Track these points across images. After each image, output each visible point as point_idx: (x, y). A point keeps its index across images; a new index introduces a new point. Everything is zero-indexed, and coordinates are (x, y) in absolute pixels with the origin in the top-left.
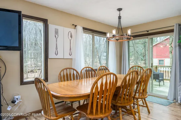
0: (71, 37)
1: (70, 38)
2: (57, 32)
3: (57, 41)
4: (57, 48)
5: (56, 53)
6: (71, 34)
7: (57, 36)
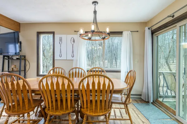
0: (74, 41)
1: (73, 43)
2: (61, 40)
3: (61, 46)
4: (61, 52)
5: (60, 55)
6: (74, 39)
7: (61, 43)
